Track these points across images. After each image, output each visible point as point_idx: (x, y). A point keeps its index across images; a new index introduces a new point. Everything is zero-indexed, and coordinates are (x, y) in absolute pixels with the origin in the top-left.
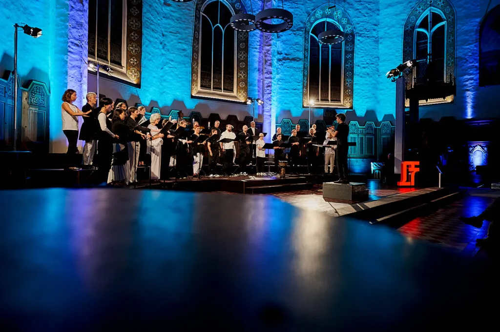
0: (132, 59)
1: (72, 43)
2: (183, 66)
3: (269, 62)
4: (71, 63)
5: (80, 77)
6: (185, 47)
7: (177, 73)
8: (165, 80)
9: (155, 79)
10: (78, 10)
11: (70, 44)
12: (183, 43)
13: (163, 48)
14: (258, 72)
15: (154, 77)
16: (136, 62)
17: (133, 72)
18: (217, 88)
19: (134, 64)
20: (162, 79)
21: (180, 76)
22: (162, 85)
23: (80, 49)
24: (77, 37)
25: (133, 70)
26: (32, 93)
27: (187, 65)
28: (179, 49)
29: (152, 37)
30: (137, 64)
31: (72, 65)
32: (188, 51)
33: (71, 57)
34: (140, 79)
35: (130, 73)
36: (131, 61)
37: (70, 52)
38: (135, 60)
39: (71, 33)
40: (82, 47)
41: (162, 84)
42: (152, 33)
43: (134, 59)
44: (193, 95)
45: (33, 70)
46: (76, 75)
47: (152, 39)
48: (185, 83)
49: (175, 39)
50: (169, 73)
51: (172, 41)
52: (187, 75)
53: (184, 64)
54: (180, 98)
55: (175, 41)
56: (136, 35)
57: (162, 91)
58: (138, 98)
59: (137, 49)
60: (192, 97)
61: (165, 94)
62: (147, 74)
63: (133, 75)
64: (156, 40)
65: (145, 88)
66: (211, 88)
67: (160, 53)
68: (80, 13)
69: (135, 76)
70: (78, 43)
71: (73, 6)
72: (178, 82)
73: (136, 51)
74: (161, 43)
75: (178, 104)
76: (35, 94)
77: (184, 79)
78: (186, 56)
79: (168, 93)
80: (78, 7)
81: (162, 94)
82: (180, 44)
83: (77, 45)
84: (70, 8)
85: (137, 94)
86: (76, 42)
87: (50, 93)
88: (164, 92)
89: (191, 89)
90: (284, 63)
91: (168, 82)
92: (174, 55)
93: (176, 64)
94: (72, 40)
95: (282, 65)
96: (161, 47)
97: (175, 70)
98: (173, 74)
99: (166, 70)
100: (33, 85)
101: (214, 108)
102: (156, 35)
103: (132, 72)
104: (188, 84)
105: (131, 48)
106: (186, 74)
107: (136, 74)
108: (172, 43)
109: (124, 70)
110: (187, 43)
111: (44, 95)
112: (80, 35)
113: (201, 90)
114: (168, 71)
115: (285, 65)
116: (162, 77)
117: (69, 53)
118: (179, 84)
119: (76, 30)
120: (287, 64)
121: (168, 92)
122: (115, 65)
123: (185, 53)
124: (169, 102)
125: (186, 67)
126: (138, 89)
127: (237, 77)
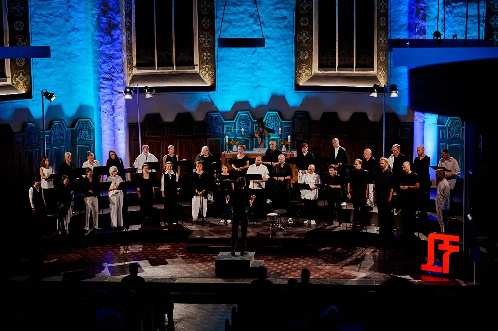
0: (205, 54)
1: (103, 78)
2: (284, 42)
3: (422, 11)
4: (103, 98)
5: (112, 111)
6: (285, 13)
7: (274, 55)
8: (259, 68)
9: (242, 71)
10: (106, 44)
11: (101, 80)
12: (282, 8)
13: (256, 22)
14: (407, 31)
15: (240, 69)
16: (210, 56)
17: (207, 70)
18: (346, 64)
19: (207, 59)
20: (255, 66)
21: (279, 59)
22: (254, 76)
23: (111, 82)
24: (108, 71)
25: (207, 67)
26: (79, 130)
27: (288, 41)
28: (276, 19)
29: (234, 13)
30: (211, 59)
31: (104, 100)
32: (290, 19)
33: (103, 92)
34: (214, 78)
35: (204, 73)
36: (204, 56)
37: (102, 88)
38: (209, 54)
39: (101, 68)
40: (112, 80)
41: (256, 74)
42: (234, 9)
43: (207, 53)
44: (301, 84)
45: (81, 108)
46: (108, 109)
47: (232, 17)
48: (286, 68)
49: (271, 5)
50: (264, 56)
51: (267, 8)
52: (289, 56)
53: (284, 40)
54: (280, 92)
55: (271, 8)
56: (208, 20)
57: (256, 85)
58: (212, 103)
59: (210, 39)
60: (298, 88)
61: (259, 88)
62: (226, 69)
63: (207, 75)
64: (241, 15)
65: (224, 88)
66: (335, 67)
67: (251, 31)
68: (109, 46)
69: (209, 75)
70: (109, 77)
71: (102, 41)
72: (276, 68)
73: (208, 42)
74: (251, 16)
75: (277, 100)
76: (82, 131)
77: (284, 63)
78: (286, 27)
79: (264, 87)
80: (107, 40)
81: (255, 88)
82: (277, 11)
83: (108, 79)
84: (99, 44)
85: (209, 100)
86: (107, 76)
87: (94, 125)
88: (259, 86)
89: (297, 76)
90: (454, 8)
91: (263, 70)
92: (271, 29)
93: (273, 42)
94: (103, 75)
95: (451, 12)
96: (251, 21)
97: (273, 51)
98: (269, 58)
99: (261, 53)
100: (79, 123)
101: (329, 103)
102: (242, 9)
103: (205, 70)
104: (290, 70)
105: (203, 39)
106: (288, 54)
107: (210, 73)
108: (267, 11)
109: (196, 69)
110: (287, 6)
111: (90, 130)
112: (109, 68)
113: (319, 72)
114: (264, 54)
115: (455, 11)
116: (254, 64)
117: (101, 90)
118: (279, 71)
119: (106, 64)
120: (459, 10)
121: (264, 84)
122: (183, 67)
123: (286, 23)
124: (265, 100)
125: (287, 44)
126: (211, 93)
127: (378, 42)
